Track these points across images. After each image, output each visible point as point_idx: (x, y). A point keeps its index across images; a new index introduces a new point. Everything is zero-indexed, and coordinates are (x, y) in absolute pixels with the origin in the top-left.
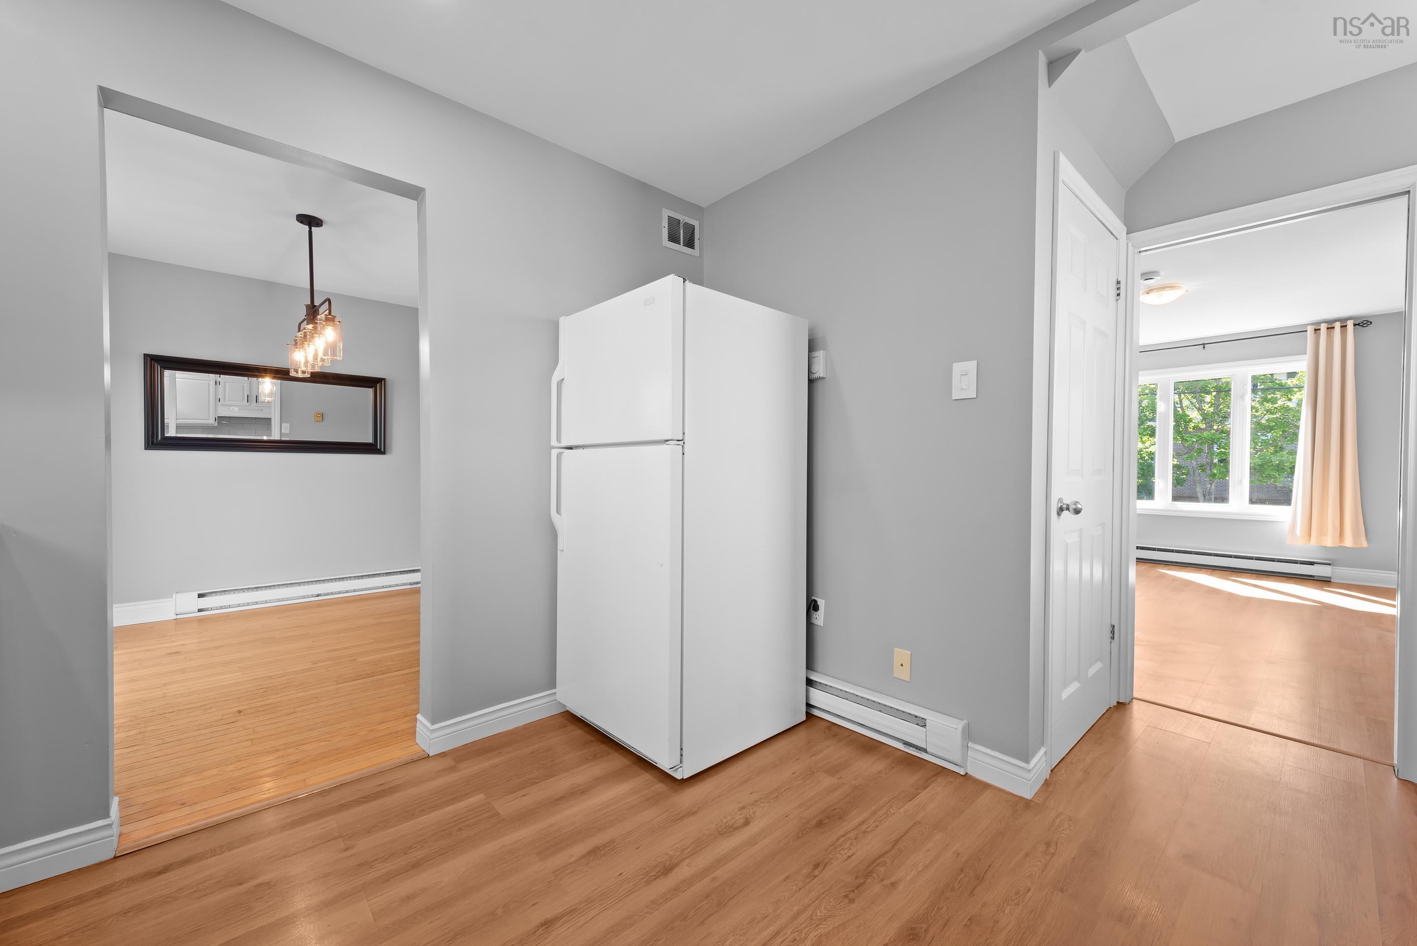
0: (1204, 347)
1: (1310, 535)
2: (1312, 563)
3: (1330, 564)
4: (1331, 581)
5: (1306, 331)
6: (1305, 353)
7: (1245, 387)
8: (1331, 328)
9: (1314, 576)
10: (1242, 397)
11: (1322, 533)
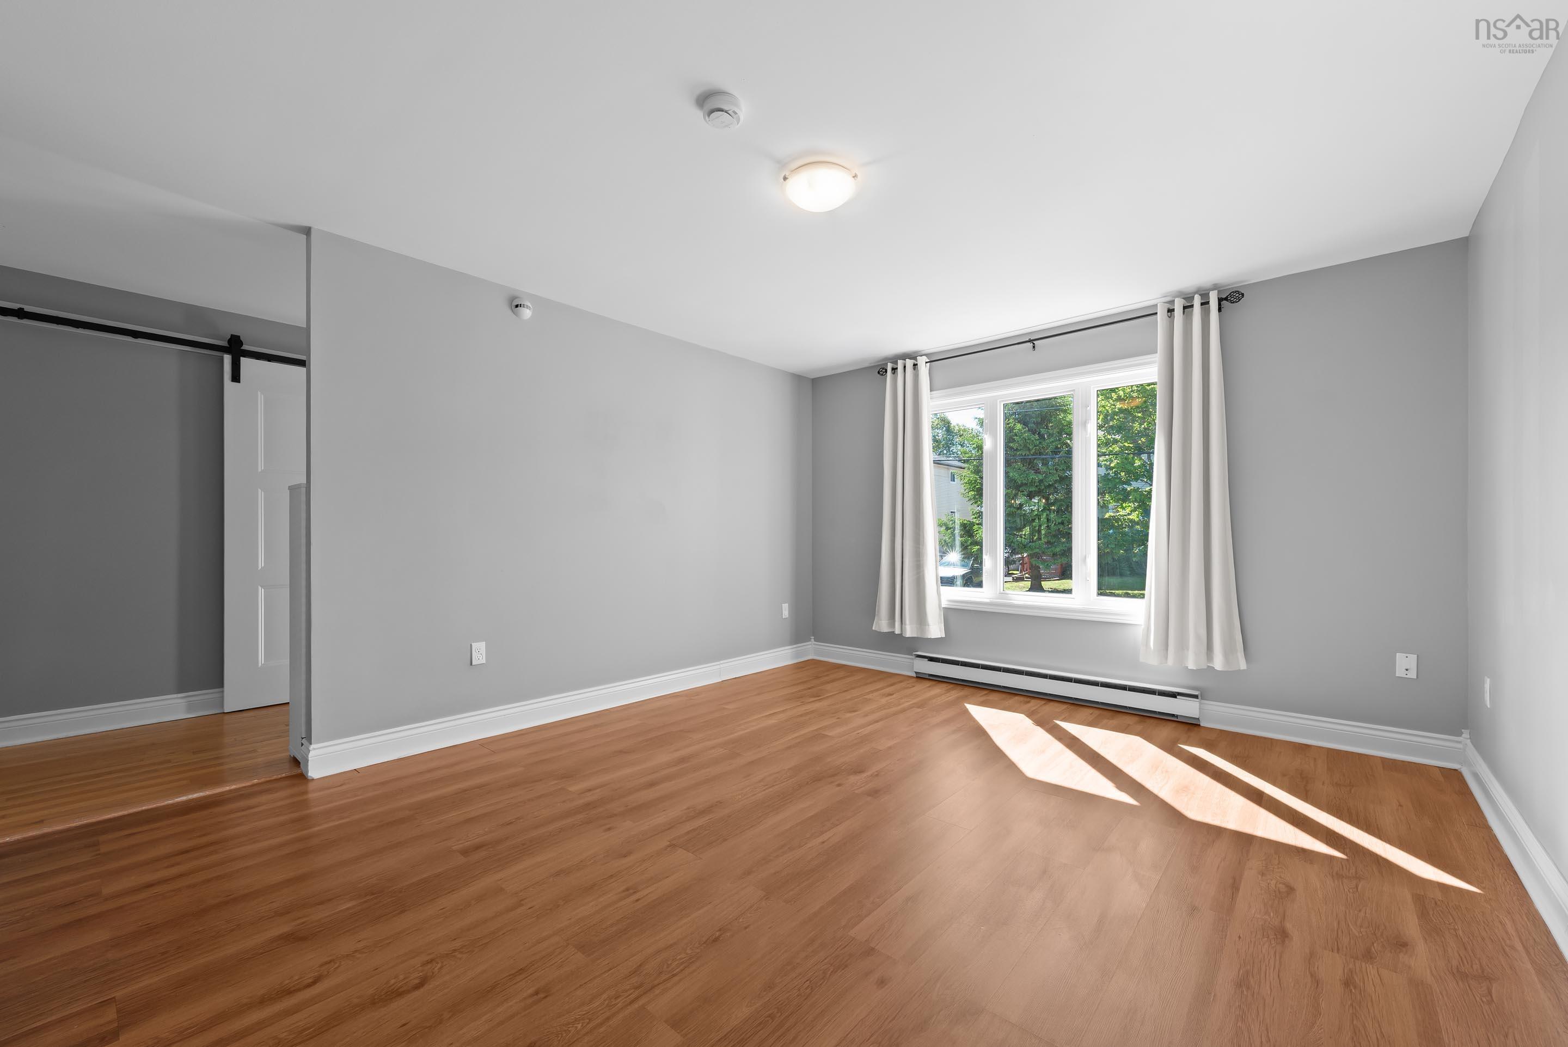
0: (1034, 347)
1: (1167, 650)
2: (1174, 695)
3: (1196, 697)
4: (1199, 725)
5: (1156, 313)
6: (1157, 353)
7: (1088, 408)
8: (1187, 308)
9: (1177, 716)
10: (1085, 424)
11: (1182, 646)
